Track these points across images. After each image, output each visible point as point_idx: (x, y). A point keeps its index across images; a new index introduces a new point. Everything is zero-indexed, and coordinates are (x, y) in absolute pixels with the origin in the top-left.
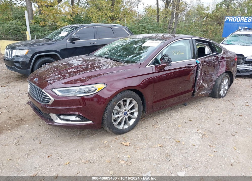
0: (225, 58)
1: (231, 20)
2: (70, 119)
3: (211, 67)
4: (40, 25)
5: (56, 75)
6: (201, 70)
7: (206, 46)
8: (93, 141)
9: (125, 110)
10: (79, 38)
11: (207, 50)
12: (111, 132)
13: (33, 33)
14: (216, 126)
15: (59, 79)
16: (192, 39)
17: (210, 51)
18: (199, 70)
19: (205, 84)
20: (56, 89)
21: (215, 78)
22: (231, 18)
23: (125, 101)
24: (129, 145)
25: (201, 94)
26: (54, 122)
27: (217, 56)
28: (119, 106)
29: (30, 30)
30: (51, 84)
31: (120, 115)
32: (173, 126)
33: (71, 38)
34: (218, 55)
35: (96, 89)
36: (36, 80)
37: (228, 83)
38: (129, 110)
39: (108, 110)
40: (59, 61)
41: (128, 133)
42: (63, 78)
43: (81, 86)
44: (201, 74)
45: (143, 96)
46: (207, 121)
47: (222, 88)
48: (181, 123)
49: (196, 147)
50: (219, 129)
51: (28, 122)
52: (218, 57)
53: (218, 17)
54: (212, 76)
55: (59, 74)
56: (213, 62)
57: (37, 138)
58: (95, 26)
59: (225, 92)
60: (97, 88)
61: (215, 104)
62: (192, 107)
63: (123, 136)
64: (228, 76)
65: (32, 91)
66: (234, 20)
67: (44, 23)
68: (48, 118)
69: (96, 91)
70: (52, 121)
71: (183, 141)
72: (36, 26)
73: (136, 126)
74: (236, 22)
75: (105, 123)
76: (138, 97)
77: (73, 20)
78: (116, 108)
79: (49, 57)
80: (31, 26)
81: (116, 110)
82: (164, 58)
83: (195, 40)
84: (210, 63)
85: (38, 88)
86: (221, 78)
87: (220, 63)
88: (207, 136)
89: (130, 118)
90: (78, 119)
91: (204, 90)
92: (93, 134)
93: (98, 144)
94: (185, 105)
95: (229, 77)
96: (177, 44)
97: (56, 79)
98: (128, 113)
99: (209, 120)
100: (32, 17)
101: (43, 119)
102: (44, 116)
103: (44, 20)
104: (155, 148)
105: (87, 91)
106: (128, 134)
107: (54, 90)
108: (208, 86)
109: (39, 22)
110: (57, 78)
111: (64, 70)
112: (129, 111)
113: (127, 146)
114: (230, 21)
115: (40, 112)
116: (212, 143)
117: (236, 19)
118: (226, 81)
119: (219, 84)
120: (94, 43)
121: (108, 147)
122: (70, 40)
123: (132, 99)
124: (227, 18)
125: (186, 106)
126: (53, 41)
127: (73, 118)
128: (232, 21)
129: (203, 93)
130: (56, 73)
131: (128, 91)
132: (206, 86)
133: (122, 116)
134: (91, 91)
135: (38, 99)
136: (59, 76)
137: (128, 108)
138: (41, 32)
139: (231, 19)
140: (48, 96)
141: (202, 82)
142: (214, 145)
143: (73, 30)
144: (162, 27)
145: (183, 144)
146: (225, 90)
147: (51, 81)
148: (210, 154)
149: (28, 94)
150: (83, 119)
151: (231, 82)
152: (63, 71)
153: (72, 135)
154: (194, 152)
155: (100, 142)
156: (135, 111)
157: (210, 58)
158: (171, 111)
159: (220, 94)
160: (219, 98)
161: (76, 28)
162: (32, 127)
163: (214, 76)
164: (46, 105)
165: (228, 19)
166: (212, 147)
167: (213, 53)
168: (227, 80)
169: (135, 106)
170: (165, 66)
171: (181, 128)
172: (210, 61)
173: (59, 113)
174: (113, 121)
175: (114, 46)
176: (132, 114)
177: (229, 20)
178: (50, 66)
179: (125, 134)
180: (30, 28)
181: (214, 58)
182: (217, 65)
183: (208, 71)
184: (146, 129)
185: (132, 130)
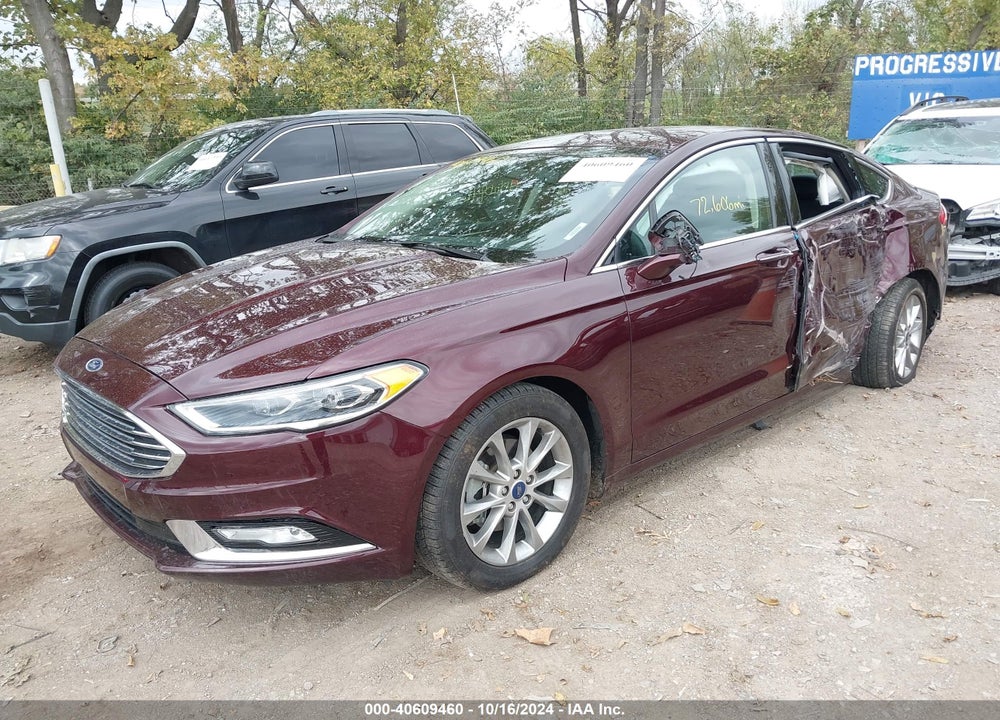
0: (902, 216)
1: (876, 70)
2: (268, 540)
3: (852, 257)
4: (106, 136)
5: (186, 338)
6: (818, 272)
7: (823, 170)
8: (378, 632)
9: (516, 474)
10: (276, 175)
11: (828, 187)
12: (459, 584)
13: (81, 169)
14: (917, 514)
15: (201, 352)
16: (769, 140)
17: (841, 191)
18: (810, 275)
19: (835, 332)
20: (191, 403)
21: (869, 301)
22: (878, 62)
23: (513, 434)
24: (549, 643)
25: (823, 375)
26: (192, 557)
27: (873, 207)
28: (490, 460)
29: (67, 158)
30: (164, 379)
31: (493, 498)
32: (729, 528)
33: (240, 176)
34: (875, 205)
35: (379, 392)
36: (94, 366)
37: (920, 321)
38: (534, 474)
39: (439, 483)
40: (194, 273)
41: (537, 578)
42: (221, 352)
43: (306, 380)
44: (818, 288)
45: (587, 404)
46: (872, 494)
47: (901, 341)
48: (761, 514)
49: (858, 623)
50: (935, 528)
51: (71, 559)
52: (874, 215)
53: (817, 65)
54: (859, 293)
55: (199, 333)
56: (860, 235)
57: (114, 638)
58: (338, 118)
59: (913, 357)
60: (384, 386)
61: (881, 414)
62: (790, 434)
63: (516, 595)
64: (919, 289)
65: (80, 421)
66: (891, 68)
67: (122, 127)
68: (164, 543)
69: (382, 400)
70: (181, 554)
71: (792, 599)
72: (91, 141)
73: (567, 541)
74: (899, 75)
75: (432, 543)
76: (567, 411)
77: (242, 108)
78: (477, 468)
79: (152, 261)
80: (71, 142)
81: (477, 478)
82: (665, 231)
83: (781, 144)
84: (847, 239)
85: (107, 403)
86: (894, 300)
87: (885, 238)
88: (894, 566)
89: (537, 511)
90: (304, 536)
91: (832, 359)
92: (376, 599)
93: (406, 643)
94: (756, 428)
95: (923, 294)
96: (709, 165)
97: (190, 357)
98: (530, 490)
99: (878, 489)
100: (71, 105)
101: (139, 548)
102: (142, 532)
103: (123, 116)
104: (672, 645)
105: (339, 403)
106: (535, 584)
107: (180, 409)
108: (849, 341)
109: (103, 122)
110: (193, 351)
111: (221, 312)
112: (531, 477)
113: (543, 645)
114: (872, 73)
115: (124, 511)
116: (921, 595)
117: (898, 65)
118: (913, 314)
119: (887, 328)
120: (338, 192)
121: (456, 658)
122: (235, 185)
123: (545, 421)
124: (863, 63)
125: (765, 433)
126: (165, 194)
127: (282, 534)
128: (881, 73)
129: (827, 369)
130: (186, 329)
131: (521, 388)
132: (838, 337)
133: (505, 506)
134: (358, 401)
135: (108, 457)
136: (200, 339)
137: (528, 464)
138: (112, 165)
139: (877, 65)
140: (153, 441)
141: (823, 324)
142: (937, 608)
143: (245, 144)
144: (602, 117)
145: (796, 612)
146: (913, 349)
147: (167, 368)
148: (929, 654)
149: (64, 432)
150: (327, 535)
151: (931, 315)
152: (215, 315)
153: (279, 608)
154: (854, 649)
155: (416, 633)
156: (558, 477)
157: (844, 221)
158: (707, 460)
159: (896, 370)
160: (891, 388)
161: (259, 133)
162: (91, 587)
163: (867, 296)
164: (145, 483)
165: (864, 66)
166: (928, 616)
167: (852, 199)
168: (916, 309)
169: (558, 452)
170: (674, 264)
171: (764, 534)
172: (847, 231)
173: (212, 517)
174: (466, 533)
175: (418, 199)
176: (547, 488)
177: (868, 68)
178: (158, 300)
179: (524, 586)
180: (67, 149)
181: (860, 221)
182: (873, 247)
183: (843, 277)
184: (615, 552)
185: (550, 562)
